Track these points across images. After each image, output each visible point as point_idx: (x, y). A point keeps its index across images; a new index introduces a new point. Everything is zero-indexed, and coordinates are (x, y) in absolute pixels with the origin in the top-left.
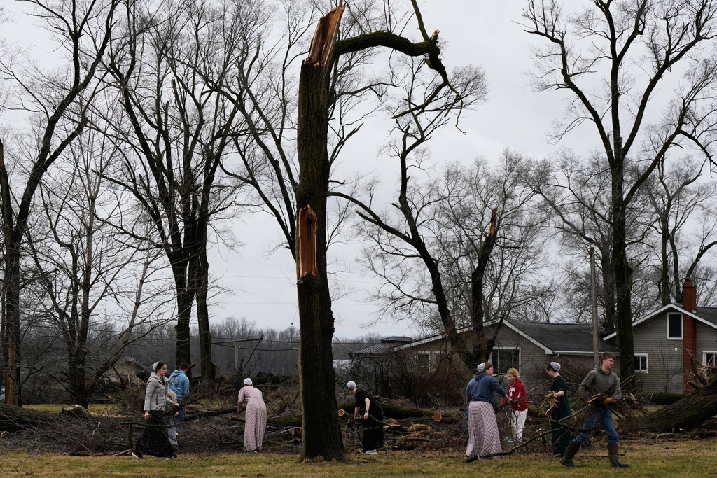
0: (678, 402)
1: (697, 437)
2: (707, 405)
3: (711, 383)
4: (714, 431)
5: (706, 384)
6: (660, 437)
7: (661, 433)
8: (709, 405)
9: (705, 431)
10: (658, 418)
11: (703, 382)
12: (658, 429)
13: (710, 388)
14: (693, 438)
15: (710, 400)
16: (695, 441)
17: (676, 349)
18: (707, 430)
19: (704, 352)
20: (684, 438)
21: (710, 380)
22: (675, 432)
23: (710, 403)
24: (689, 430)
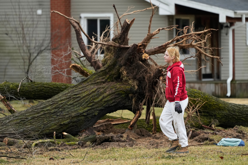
0: (60, 95)
1: (88, 143)
2: (101, 97)
3: (106, 66)
4: (111, 134)
5: (99, 68)
6: (36, 145)
7: (37, 139)
8: (104, 98)
9: (99, 135)
10: (33, 118)
11: (94, 64)
12: (33, 133)
13: (104, 73)
14: (82, 145)
15: (105, 92)
16: (86, 149)
17: (39, 12)
18: (101, 134)
19: (83, 15)
20: (70, 145)
21: (105, 62)
22: (58, 137)
23: (105, 95)
24: (75, 135)
